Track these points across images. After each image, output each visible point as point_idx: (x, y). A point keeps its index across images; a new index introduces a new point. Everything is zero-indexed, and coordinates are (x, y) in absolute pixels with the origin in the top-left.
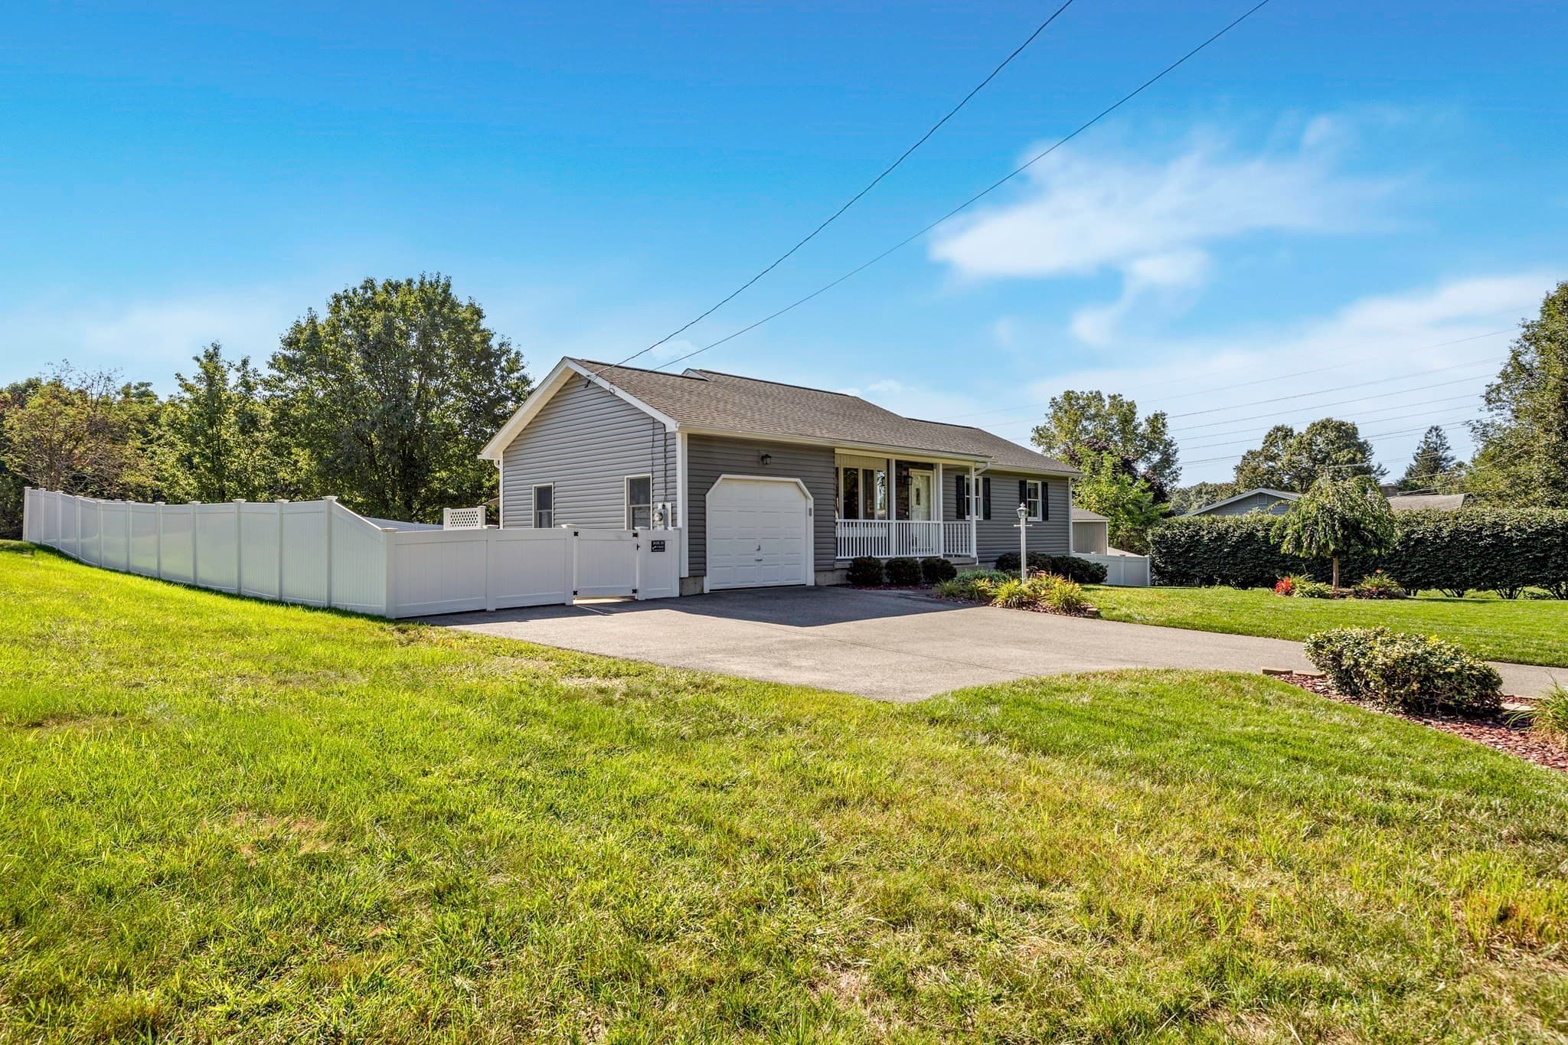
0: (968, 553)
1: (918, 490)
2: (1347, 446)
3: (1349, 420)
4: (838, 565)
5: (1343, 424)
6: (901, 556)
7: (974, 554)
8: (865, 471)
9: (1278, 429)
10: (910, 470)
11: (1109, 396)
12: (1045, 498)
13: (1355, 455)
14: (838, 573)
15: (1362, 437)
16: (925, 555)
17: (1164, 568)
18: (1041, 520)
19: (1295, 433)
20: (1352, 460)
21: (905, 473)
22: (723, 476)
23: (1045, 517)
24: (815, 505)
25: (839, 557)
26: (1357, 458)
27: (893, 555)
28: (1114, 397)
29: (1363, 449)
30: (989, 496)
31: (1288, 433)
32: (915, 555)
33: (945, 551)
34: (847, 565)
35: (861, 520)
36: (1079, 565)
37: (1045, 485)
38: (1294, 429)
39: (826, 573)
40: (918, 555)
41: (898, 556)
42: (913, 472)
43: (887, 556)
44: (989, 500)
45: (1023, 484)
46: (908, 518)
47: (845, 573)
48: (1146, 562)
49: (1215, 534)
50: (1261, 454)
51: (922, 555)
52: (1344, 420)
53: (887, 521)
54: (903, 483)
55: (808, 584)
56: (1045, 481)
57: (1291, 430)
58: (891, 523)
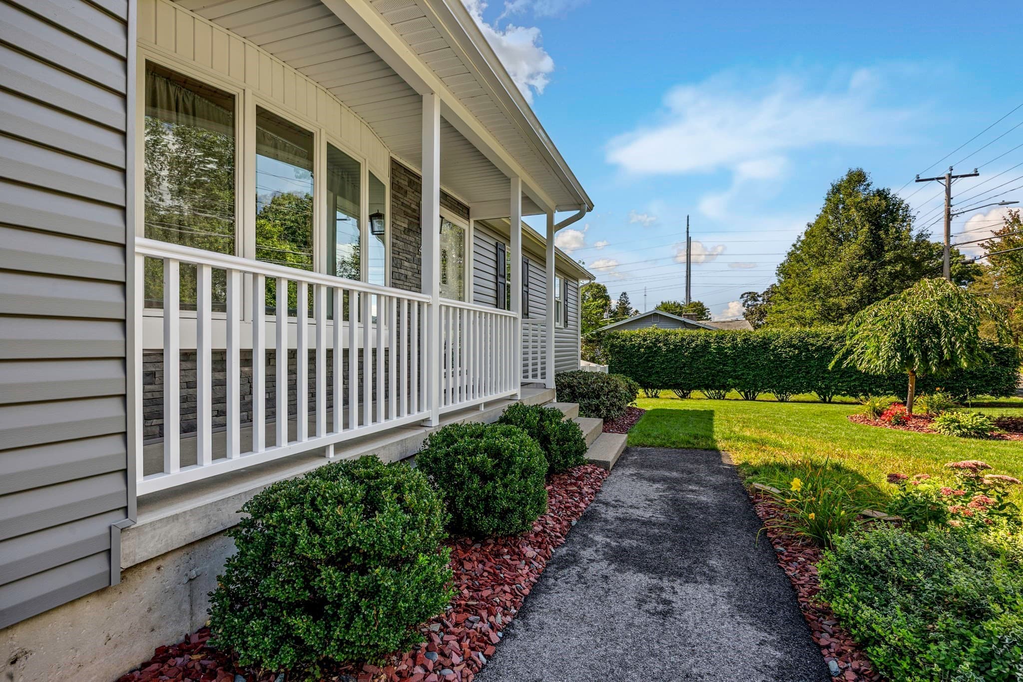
0: (539, 380)
44: (527, 293)
49: (671, 346)
58: (429, 305)
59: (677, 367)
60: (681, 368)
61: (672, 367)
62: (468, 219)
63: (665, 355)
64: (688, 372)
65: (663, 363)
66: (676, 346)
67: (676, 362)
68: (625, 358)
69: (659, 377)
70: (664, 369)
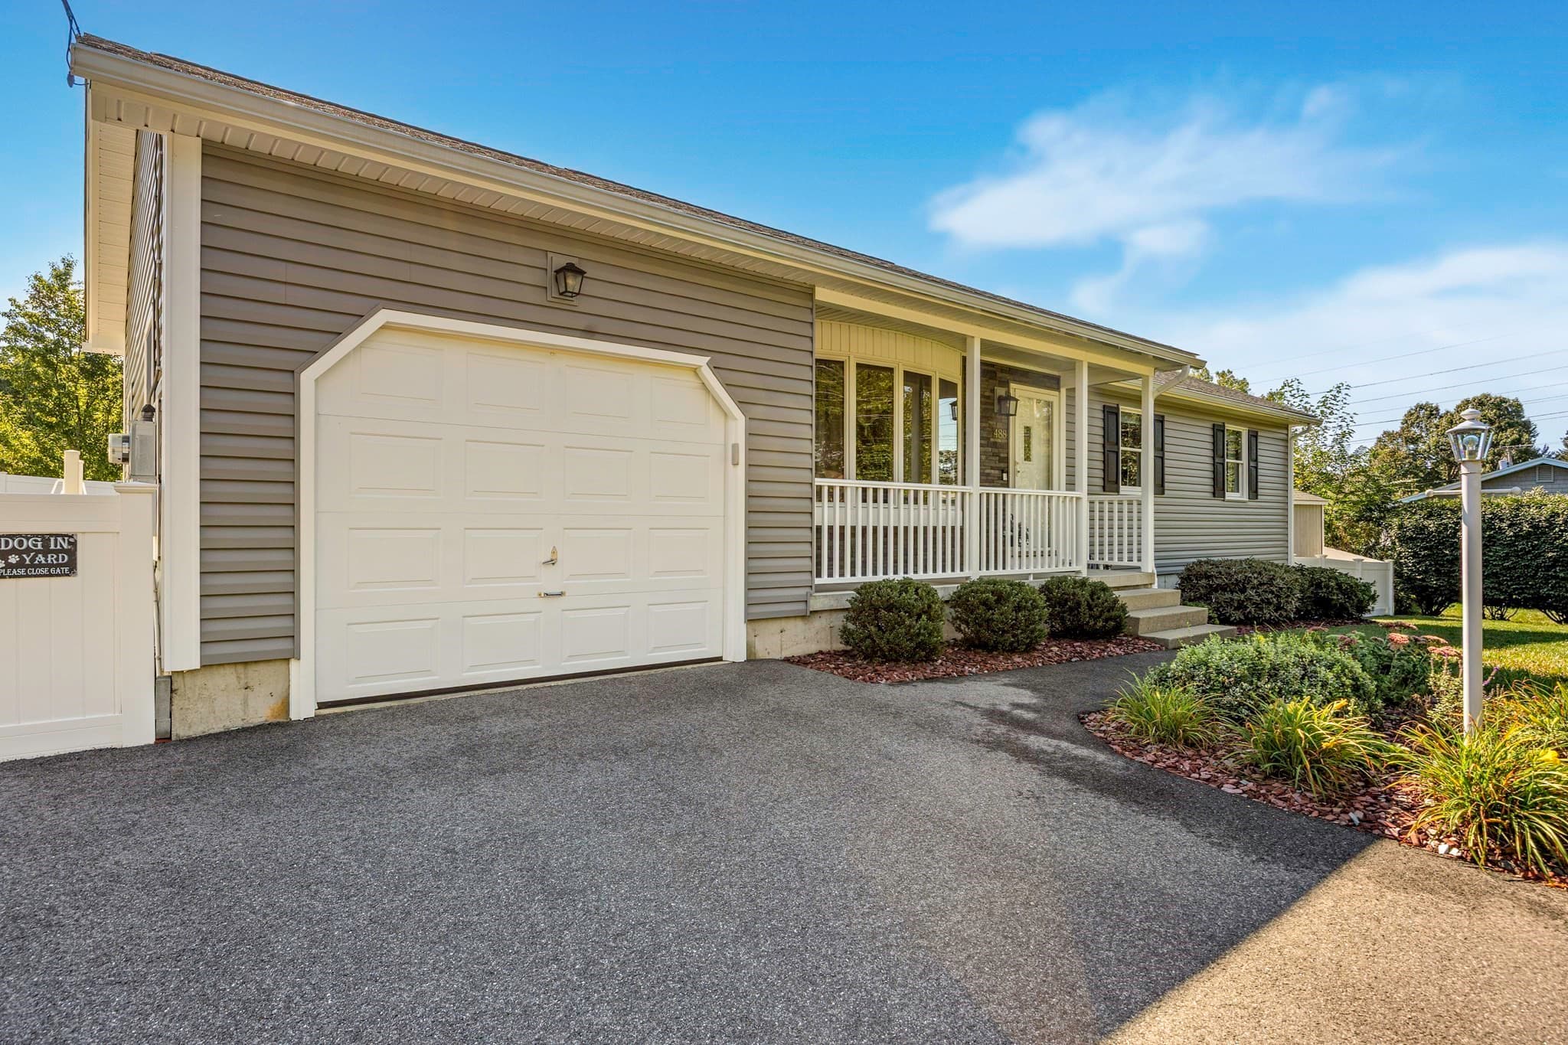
0: (1135, 563)
1: (1028, 429)
2: (1511, 425)
3: (1511, 397)
4: (819, 602)
5: (1504, 401)
6: (992, 572)
7: (1149, 565)
8: (910, 377)
9: (1421, 407)
10: (1013, 385)
11: (1218, 373)
12: (1254, 458)
13: (1521, 436)
14: (820, 623)
15: (1528, 414)
16: (1046, 570)
17: (1423, 580)
18: (1246, 498)
19: (1442, 412)
20: (1518, 441)
21: (1000, 391)
22: (384, 316)
23: (1254, 492)
24: (750, 434)
25: (824, 580)
26: (1523, 439)
27: (973, 572)
28: (1223, 374)
29: (1527, 427)
30: (1162, 449)
31: (1433, 412)
32: (1024, 571)
33: (1091, 556)
34: (844, 599)
35: (897, 485)
36: (1339, 585)
37: (1253, 436)
38: (1440, 408)
39: (783, 624)
40: (1032, 570)
41: (984, 572)
42: (1017, 389)
43: (958, 574)
44: (1162, 458)
45: (1218, 431)
46: (1006, 485)
47: (839, 620)
48: (1387, 570)
49: (1526, 527)
50: (1400, 435)
51: (1039, 570)
52: (1504, 396)
53: (959, 488)
54: (995, 409)
55: (729, 657)
56: (1255, 427)
57: (1437, 409)
58: (970, 494)
59: (1538, 567)
60: (1548, 569)
61: (1527, 567)
62: (1058, 389)
63: (1511, 545)
64: (1562, 575)
65: (1507, 557)
66: (1536, 527)
67: (1537, 557)
68: (1425, 548)
69: (1500, 584)
70: (1508, 568)
